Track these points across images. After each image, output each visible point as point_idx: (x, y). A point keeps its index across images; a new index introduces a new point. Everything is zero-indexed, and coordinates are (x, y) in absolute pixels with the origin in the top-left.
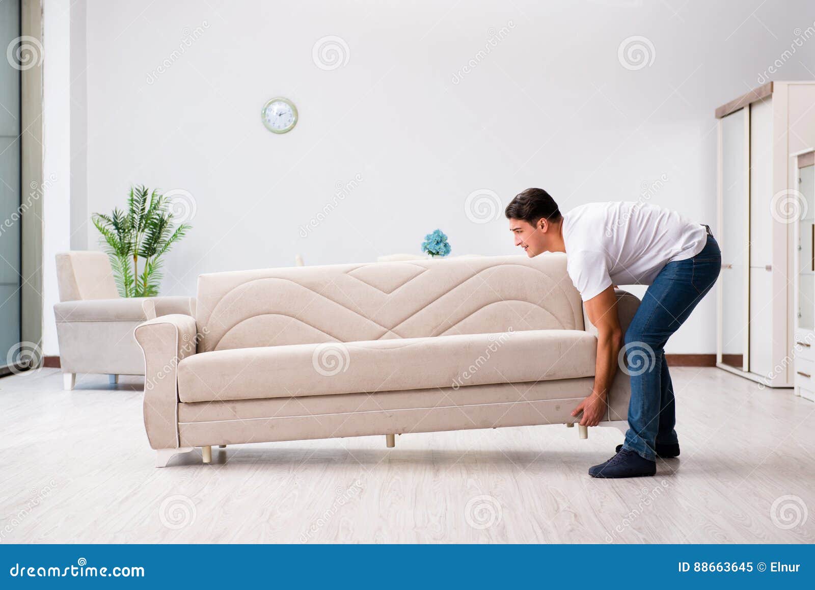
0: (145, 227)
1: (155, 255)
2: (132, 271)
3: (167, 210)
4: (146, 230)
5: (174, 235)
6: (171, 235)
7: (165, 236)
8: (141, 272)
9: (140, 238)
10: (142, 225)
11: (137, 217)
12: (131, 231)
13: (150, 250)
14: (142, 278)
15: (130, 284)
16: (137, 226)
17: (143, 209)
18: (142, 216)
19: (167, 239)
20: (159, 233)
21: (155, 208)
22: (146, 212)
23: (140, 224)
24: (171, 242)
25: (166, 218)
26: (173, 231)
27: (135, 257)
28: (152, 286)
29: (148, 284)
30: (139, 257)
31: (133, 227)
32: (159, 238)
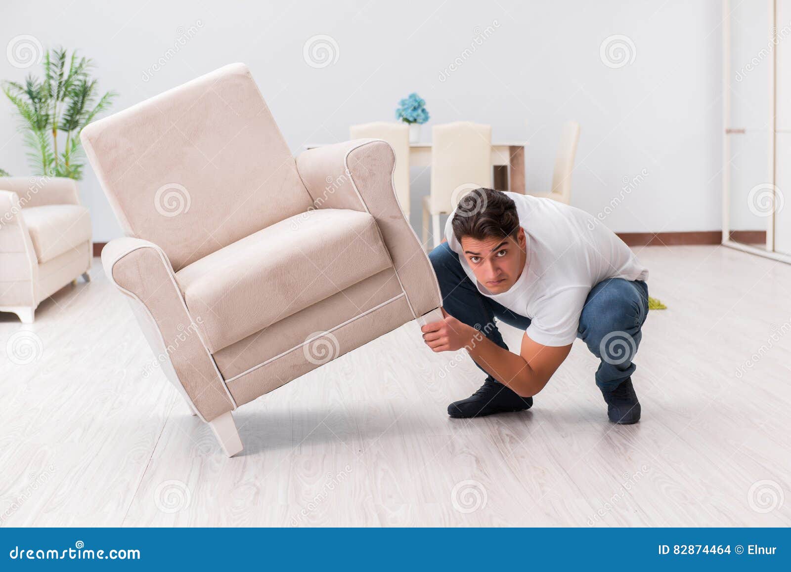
0: (65, 95)
1: (78, 129)
2: (51, 149)
3: (92, 75)
4: (67, 99)
5: (100, 105)
6: (95, 104)
7: (89, 106)
8: (62, 149)
9: (59, 109)
10: (62, 93)
11: (54, 84)
12: (49, 101)
13: (71, 123)
14: (64, 156)
15: (50, 163)
16: (55, 93)
17: (61, 75)
18: (60, 83)
19: (91, 110)
20: (83, 103)
21: (76, 72)
22: (65, 77)
23: (59, 92)
24: (96, 112)
25: (89, 84)
26: (98, 100)
27: (54, 132)
28: (78, 166)
29: (70, 163)
30: (59, 132)
31: (51, 96)
32: (82, 108)
